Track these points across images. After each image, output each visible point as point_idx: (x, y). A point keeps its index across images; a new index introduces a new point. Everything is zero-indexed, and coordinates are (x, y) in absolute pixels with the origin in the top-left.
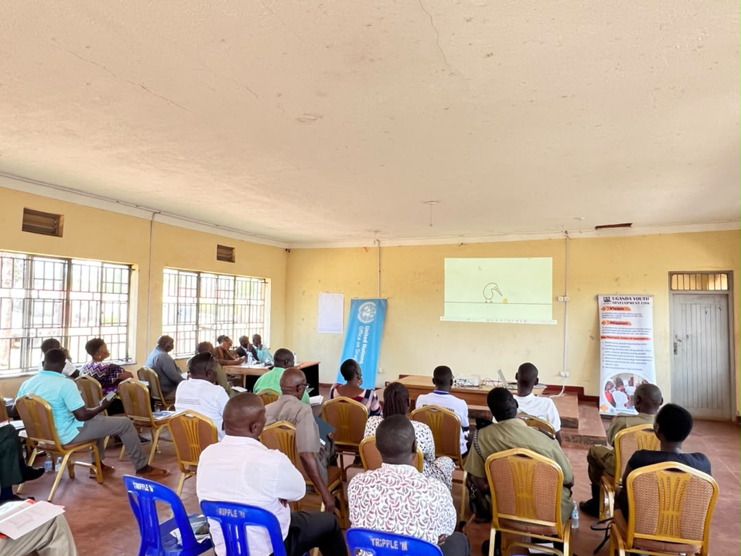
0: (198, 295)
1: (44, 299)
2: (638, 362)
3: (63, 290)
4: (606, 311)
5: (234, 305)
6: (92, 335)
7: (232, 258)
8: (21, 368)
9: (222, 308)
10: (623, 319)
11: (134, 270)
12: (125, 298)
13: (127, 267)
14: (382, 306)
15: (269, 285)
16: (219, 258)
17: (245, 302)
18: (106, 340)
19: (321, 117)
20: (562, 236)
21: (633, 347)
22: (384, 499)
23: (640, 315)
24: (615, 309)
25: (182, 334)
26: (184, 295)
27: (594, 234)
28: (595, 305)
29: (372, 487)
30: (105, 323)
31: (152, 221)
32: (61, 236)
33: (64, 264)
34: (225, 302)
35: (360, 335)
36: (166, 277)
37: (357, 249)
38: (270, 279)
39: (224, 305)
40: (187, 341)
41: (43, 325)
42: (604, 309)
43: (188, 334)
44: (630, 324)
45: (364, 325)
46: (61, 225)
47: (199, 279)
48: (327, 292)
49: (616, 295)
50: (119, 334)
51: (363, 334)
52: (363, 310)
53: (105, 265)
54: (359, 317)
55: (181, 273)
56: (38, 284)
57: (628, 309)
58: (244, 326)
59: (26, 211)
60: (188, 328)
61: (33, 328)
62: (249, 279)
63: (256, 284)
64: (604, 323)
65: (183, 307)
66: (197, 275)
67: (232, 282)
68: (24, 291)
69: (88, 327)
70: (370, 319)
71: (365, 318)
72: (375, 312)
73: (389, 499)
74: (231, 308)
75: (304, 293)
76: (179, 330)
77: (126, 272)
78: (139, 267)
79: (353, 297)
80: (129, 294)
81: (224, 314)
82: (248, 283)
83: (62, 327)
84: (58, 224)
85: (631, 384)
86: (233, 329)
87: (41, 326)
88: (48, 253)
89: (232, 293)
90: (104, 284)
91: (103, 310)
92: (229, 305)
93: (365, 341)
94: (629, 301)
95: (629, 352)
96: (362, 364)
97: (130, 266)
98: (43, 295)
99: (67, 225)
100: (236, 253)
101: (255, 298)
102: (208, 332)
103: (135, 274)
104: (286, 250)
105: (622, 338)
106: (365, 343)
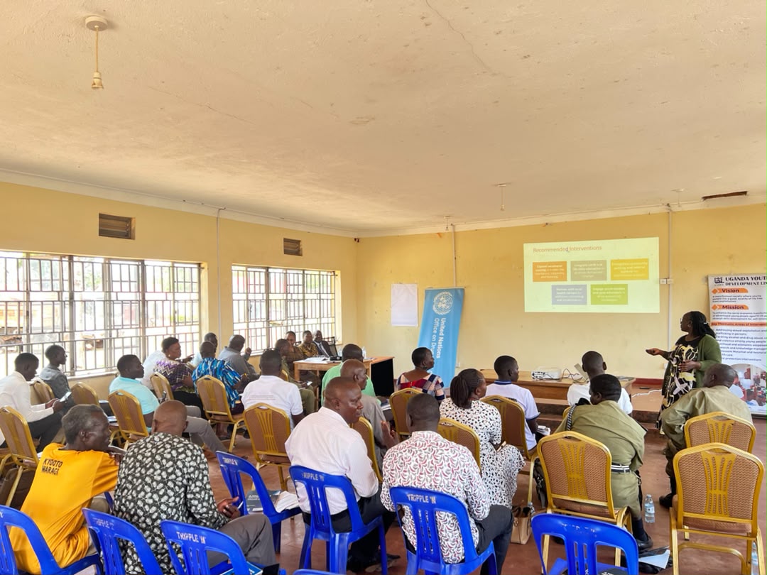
0: (268, 291)
1: (122, 301)
2: (755, 351)
3: (139, 291)
4: (717, 294)
5: (304, 300)
6: (167, 334)
7: (299, 250)
8: (105, 367)
9: (292, 303)
10: (739, 303)
11: (203, 268)
12: (195, 296)
13: (196, 266)
14: (459, 296)
15: (339, 279)
16: (286, 252)
17: (315, 296)
18: (181, 339)
19: (373, 119)
20: (663, 209)
21: (750, 334)
22: (414, 459)
23: (760, 298)
24: (729, 291)
25: (253, 331)
26: (253, 292)
27: (702, 205)
28: (705, 287)
29: (404, 451)
30: (179, 323)
31: (217, 218)
32: (134, 239)
33: (138, 266)
34: (295, 297)
35: (435, 328)
36: (234, 273)
37: (430, 236)
38: (339, 272)
39: (294, 300)
40: (259, 339)
41: (123, 325)
42: (715, 291)
43: (259, 331)
44: (747, 308)
45: (441, 317)
46: (133, 227)
47: (267, 275)
48: (400, 283)
49: (730, 274)
50: (192, 333)
51: (440, 327)
52: (438, 301)
53: (176, 265)
54: (434, 308)
55: (249, 269)
56: (116, 287)
57: (745, 291)
58: (315, 321)
59: (102, 216)
60: (259, 325)
61: (114, 329)
62: (318, 273)
63: (325, 276)
64: (714, 308)
65: (253, 304)
66: (264, 270)
67: (301, 276)
68: (103, 293)
69: (163, 326)
70: (445, 310)
71: (441, 309)
72: (451, 303)
73: (419, 459)
74: (301, 303)
75: (375, 284)
76: (250, 327)
77: (195, 271)
78: (208, 266)
79: (427, 287)
80: (199, 292)
81: (295, 309)
82: (317, 277)
83: (140, 328)
84: (130, 226)
85: (748, 376)
86: (304, 325)
87: (121, 327)
88: (122, 255)
89: (301, 288)
90: (176, 284)
91: (176, 309)
92: (299, 300)
93: (442, 334)
94: (746, 281)
95: (746, 340)
96: (438, 359)
97: (199, 264)
98: (122, 297)
99: (138, 227)
100: (303, 246)
101: (325, 292)
102: (279, 328)
103: (204, 273)
104: (355, 239)
105: (736, 324)
106: (441, 336)
